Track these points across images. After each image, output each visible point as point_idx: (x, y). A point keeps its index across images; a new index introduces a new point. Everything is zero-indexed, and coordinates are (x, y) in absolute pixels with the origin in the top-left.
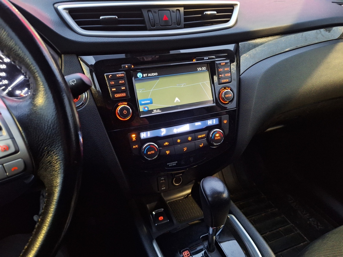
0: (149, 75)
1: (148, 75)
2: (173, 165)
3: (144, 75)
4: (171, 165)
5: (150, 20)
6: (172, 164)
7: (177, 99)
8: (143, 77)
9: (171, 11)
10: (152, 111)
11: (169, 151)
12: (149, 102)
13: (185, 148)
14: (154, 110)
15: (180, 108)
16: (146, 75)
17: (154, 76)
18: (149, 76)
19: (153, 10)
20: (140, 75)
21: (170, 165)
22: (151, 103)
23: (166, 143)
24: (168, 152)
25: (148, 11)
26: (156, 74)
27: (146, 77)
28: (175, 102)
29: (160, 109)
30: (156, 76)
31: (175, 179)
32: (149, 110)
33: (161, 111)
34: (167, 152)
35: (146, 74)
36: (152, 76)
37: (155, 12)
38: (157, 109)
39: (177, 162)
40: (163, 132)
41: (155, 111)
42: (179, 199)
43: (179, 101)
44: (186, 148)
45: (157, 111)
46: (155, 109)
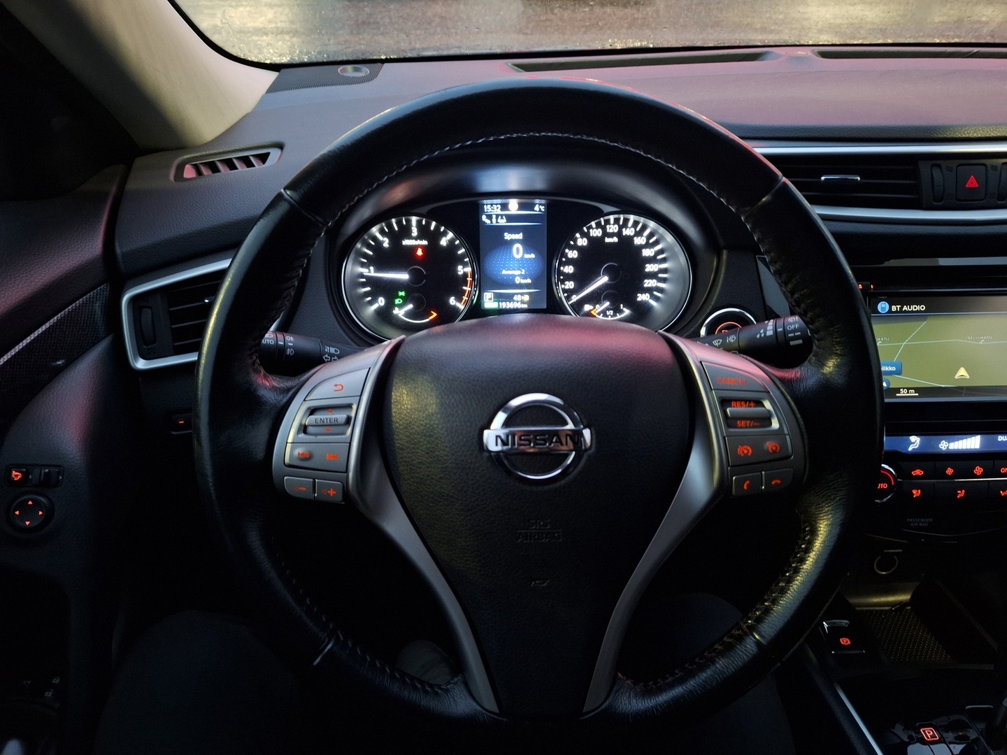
0: (905, 308)
1: (901, 308)
2: (921, 524)
3: (894, 308)
4: (916, 524)
5: (933, 187)
6: (919, 523)
7: (962, 372)
8: (890, 311)
9: (989, 168)
10: (898, 390)
11: (919, 491)
12: (894, 369)
13: (960, 492)
14: (901, 390)
15: (966, 395)
16: (897, 308)
17: (917, 311)
18: (905, 311)
19: (943, 163)
20: (884, 306)
21: (912, 524)
22: (899, 372)
23: (918, 472)
24: (916, 493)
25: (933, 165)
26: (922, 308)
27: (896, 312)
28: (956, 377)
29: (917, 390)
30: (920, 311)
31: (880, 557)
32: (891, 387)
33: (917, 394)
34: (914, 492)
35: (899, 307)
36: (912, 312)
37: (950, 169)
38: (908, 389)
39: (931, 520)
40: (914, 443)
41: (903, 393)
42: (877, 608)
43: (968, 377)
44: (963, 491)
45: (908, 393)
46: (904, 388)
